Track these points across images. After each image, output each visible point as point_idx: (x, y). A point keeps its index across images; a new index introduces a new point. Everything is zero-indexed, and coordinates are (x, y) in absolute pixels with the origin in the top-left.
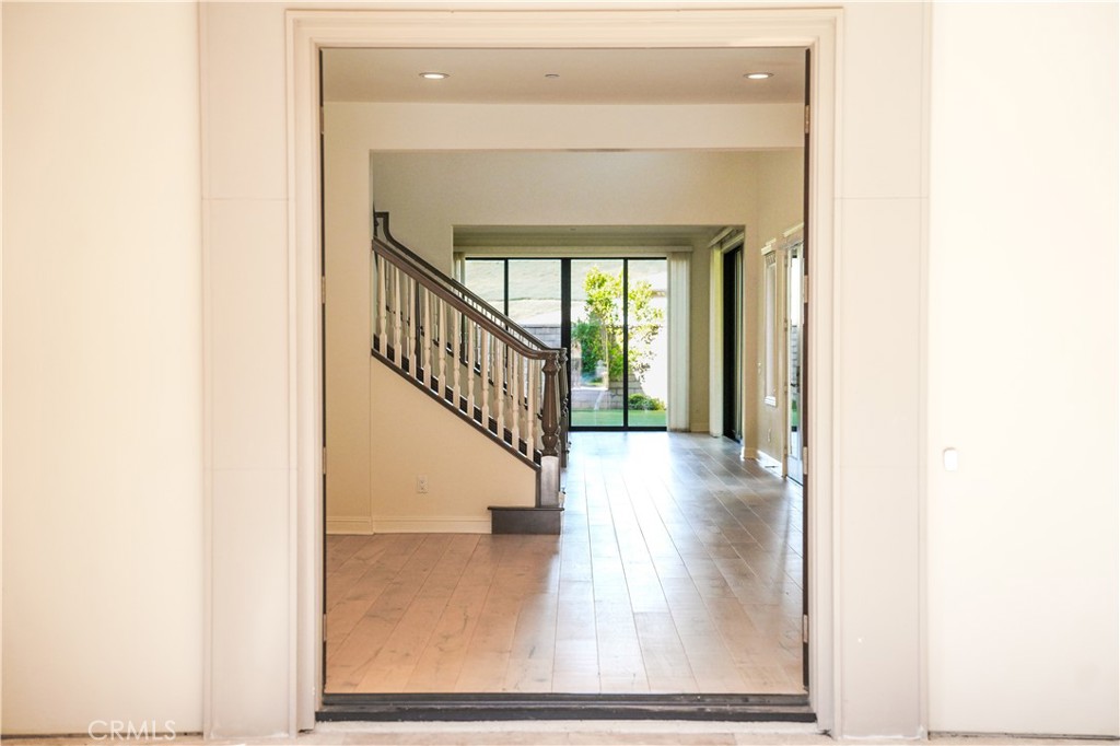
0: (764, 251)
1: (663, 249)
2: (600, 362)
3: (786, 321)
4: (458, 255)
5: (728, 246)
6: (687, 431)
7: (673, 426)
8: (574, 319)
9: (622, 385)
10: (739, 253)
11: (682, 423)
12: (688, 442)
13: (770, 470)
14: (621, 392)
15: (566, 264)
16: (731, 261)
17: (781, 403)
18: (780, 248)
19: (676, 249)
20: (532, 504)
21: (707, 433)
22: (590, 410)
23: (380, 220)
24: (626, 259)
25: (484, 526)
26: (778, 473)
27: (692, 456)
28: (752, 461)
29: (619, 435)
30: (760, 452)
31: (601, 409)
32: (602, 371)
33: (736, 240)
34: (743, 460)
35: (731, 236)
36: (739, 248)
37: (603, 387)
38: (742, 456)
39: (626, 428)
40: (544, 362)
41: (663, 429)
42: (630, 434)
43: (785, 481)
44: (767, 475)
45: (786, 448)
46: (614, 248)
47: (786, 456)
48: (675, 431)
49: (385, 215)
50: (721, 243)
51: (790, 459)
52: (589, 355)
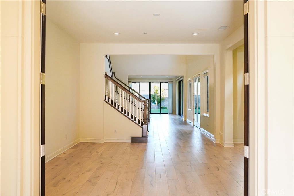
0: (188, 80)
1: (167, 81)
2: (156, 101)
3: (194, 94)
4: (129, 82)
5: (179, 80)
6: (172, 114)
7: (169, 113)
8: (151, 94)
9: (160, 105)
10: (182, 82)
11: (171, 112)
12: (172, 116)
13: (190, 123)
14: (160, 106)
15: (150, 83)
16: (180, 83)
17: (192, 110)
18: (192, 79)
19: (170, 81)
20: (141, 136)
21: (175, 114)
22: (154, 109)
23: (114, 74)
24: (161, 83)
25: (130, 141)
26: (192, 124)
27: (174, 120)
28: (185, 121)
29: (160, 114)
30: (187, 119)
31: (156, 109)
32: (156, 102)
33: (181, 79)
34: (183, 121)
35: (180, 78)
36: (182, 80)
37: (156, 105)
38: (183, 120)
39: (161, 113)
40: (144, 103)
41: (167, 113)
42: (161, 114)
43: (193, 126)
44: (189, 125)
45: (194, 119)
46: (159, 81)
47: (194, 121)
48: (170, 114)
49: (115, 73)
50: (178, 80)
51: (194, 122)
52: (154, 100)
